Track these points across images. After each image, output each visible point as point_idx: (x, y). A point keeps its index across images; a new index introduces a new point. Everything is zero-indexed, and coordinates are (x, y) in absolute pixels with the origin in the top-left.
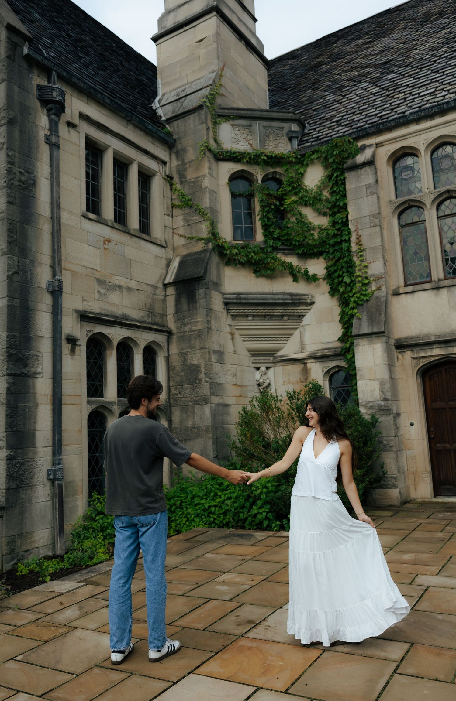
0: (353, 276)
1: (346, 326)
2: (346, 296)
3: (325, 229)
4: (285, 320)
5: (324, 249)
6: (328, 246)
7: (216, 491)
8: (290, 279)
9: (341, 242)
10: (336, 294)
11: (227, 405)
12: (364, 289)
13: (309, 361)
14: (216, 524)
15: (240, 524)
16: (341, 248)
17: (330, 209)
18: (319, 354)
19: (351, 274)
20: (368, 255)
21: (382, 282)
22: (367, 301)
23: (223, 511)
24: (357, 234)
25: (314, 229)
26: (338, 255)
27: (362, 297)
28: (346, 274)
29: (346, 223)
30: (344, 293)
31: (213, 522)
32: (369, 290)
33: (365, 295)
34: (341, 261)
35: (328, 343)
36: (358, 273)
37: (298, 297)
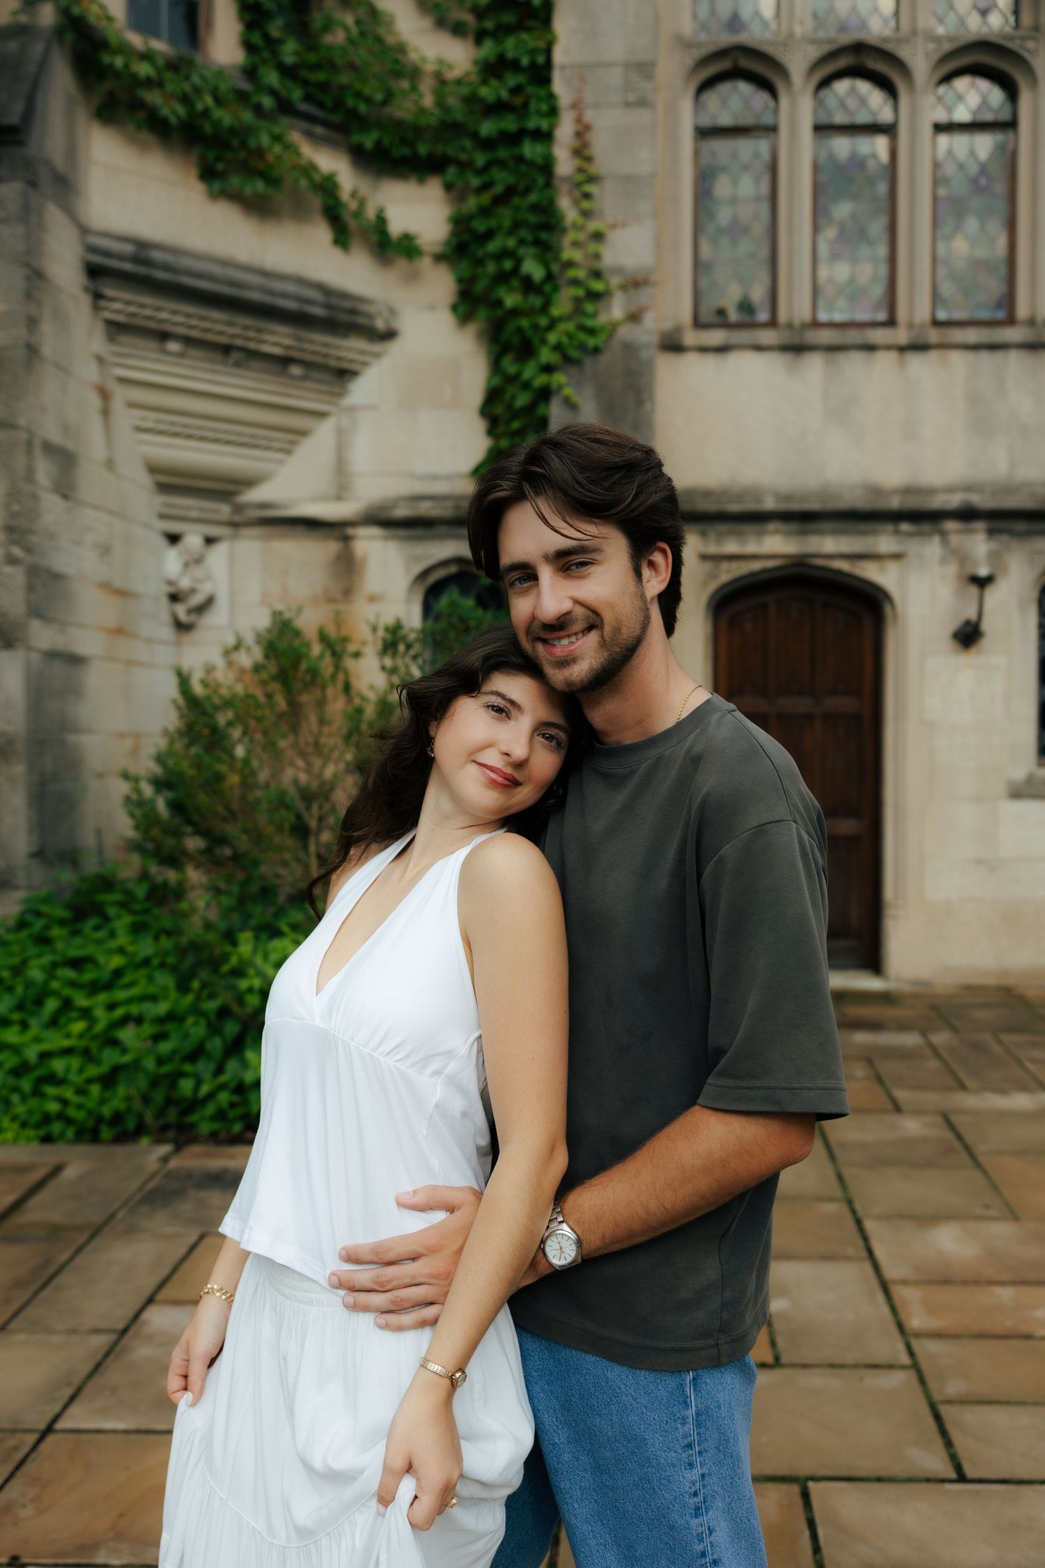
0: (557, 258)
1: (516, 425)
2: (524, 323)
3: (459, 82)
4: (292, 377)
5: (450, 150)
6: (468, 143)
7: (67, 992)
8: (322, 233)
9: (514, 139)
10: (482, 314)
11: (75, 660)
12: (589, 307)
13: (363, 532)
14: (69, 1121)
15: (172, 1115)
16: (520, 159)
17: (480, 13)
18: (401, 512)
19: (546, 250)
20: (607, 199)
21: (644, 296)
22: (596, 351)
23: (104, 1069)
24: (579, 120)
25: (415, 74)
26: (502, 179)
27: (582, 336)
28: (531, 251)
29: (541, 73)
30: (515, 312)
31: (61, 1116)
32: (602, 319)
33: (592, 332)
34: (516, 201)
35: (434, 477)
36: (568, 254)
37: (347, 304)
